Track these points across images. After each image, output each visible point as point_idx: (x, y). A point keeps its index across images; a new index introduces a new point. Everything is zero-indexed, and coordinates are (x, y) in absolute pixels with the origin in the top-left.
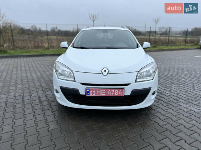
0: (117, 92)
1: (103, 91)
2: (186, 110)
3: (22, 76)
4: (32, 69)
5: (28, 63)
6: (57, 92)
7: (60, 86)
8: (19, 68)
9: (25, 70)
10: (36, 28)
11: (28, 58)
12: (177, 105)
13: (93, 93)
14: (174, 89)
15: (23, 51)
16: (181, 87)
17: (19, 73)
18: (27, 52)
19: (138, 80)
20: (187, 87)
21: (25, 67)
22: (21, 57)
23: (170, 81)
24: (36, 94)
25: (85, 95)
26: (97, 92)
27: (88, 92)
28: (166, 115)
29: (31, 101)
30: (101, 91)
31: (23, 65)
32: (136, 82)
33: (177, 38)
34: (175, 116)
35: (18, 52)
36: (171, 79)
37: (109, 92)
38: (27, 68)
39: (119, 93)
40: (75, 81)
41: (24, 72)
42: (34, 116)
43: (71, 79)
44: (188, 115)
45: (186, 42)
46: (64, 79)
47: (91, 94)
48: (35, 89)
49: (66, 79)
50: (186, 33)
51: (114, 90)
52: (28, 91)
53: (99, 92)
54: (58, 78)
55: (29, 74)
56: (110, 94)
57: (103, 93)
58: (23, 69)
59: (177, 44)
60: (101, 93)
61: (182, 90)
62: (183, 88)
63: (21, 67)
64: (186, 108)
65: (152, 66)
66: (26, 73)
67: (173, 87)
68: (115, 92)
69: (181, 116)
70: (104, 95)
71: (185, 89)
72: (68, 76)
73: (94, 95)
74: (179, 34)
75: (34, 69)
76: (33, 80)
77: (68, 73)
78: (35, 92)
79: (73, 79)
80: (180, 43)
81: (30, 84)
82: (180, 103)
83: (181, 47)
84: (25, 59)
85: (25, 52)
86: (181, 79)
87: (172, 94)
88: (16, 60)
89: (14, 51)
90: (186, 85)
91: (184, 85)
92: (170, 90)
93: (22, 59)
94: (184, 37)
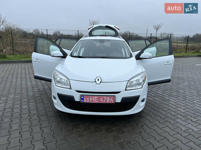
0: (109, 99)
1: (96, 98)
2: (184, 129)
3: (16, 85)
4: (28, 77)
5: (25, 70)
6: (55, 98)
7: (57, 93)
8: (15, 75)
9: (21, 77)
10: (38, 32)
11: (26, 64)
12: (174, 122)
13: (87, 100)
14: (173, 103)
15: (22, 56)
16: (180, 100)
17: (14, 80)
18: (27, 57)
19: (128, 89)
20: (187, 101)
21: (21, 73)
22: (19, 63)
23: (169, 93)
24: (27, 106)
25: (80, 101)
26: (91, 99)
27: (83, 99)
28: (162, 135)
29: (20, 114)
30: (94, 98)
31: (20, 71)
32: (126, 90)
33: (178, 44)
34: (171, 136)
35: (18, 57)
36: (170, 91)
37: (102, 99)
38: (23, 75)
39: (111, 100)
40: (71, 88)
41: (19, 80)
42: (20, 133)
43: (67, 87)
44: (186, 134)
45: (187, 49)
46: (61, 86)
47: (85, 101)
48: (27, 100)
49: (62, 86)
50: (188, 39)
51: (106, 98)
52: (19, 102)
53: (92, 99)
54: (56, 85)
55: (24, 82)
56: (102, 101)
57: (96, 100)
58: (19, 76)
59: (178, 50)
60: (94, 100)
61: (180, 103)
62: (181, 101)
63: (17, 73)
64: (184, 126)
65: (142, 75)
66: (21, 81)
67: (171, 100)
68: (106, 99)
69: (178, 136)
70: (97, 102)
71: (184, 102)
72: (65, 84)
73: (88, 102)
74: (181, 40)
75: (30, 76)
76: (27, 88)
77: (65, 81)
78: (26, 103)
79: (69, 87)
80: (181, 50)
81: (23, 94)
82: (178, 120)
83: (181, 55)
84: (23, 65)
85: (24, 58)
86: (180, 90)
87: (170, 109)
88: (14, 65)
89: (13, 56)
90: (185, 98)
91: (183, 97)
92: (168, 103)
93: (20, 65)
94: (186, 44)
